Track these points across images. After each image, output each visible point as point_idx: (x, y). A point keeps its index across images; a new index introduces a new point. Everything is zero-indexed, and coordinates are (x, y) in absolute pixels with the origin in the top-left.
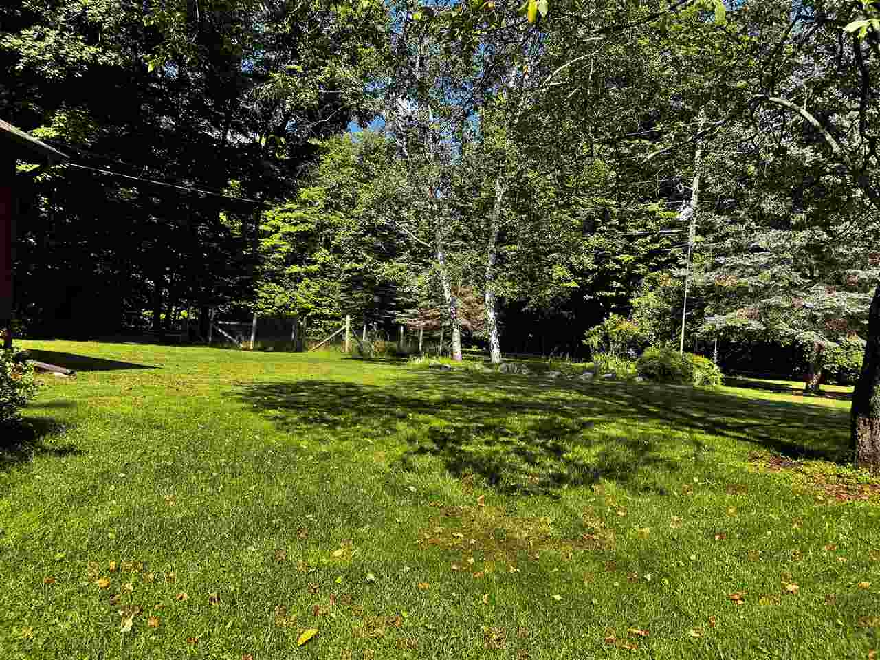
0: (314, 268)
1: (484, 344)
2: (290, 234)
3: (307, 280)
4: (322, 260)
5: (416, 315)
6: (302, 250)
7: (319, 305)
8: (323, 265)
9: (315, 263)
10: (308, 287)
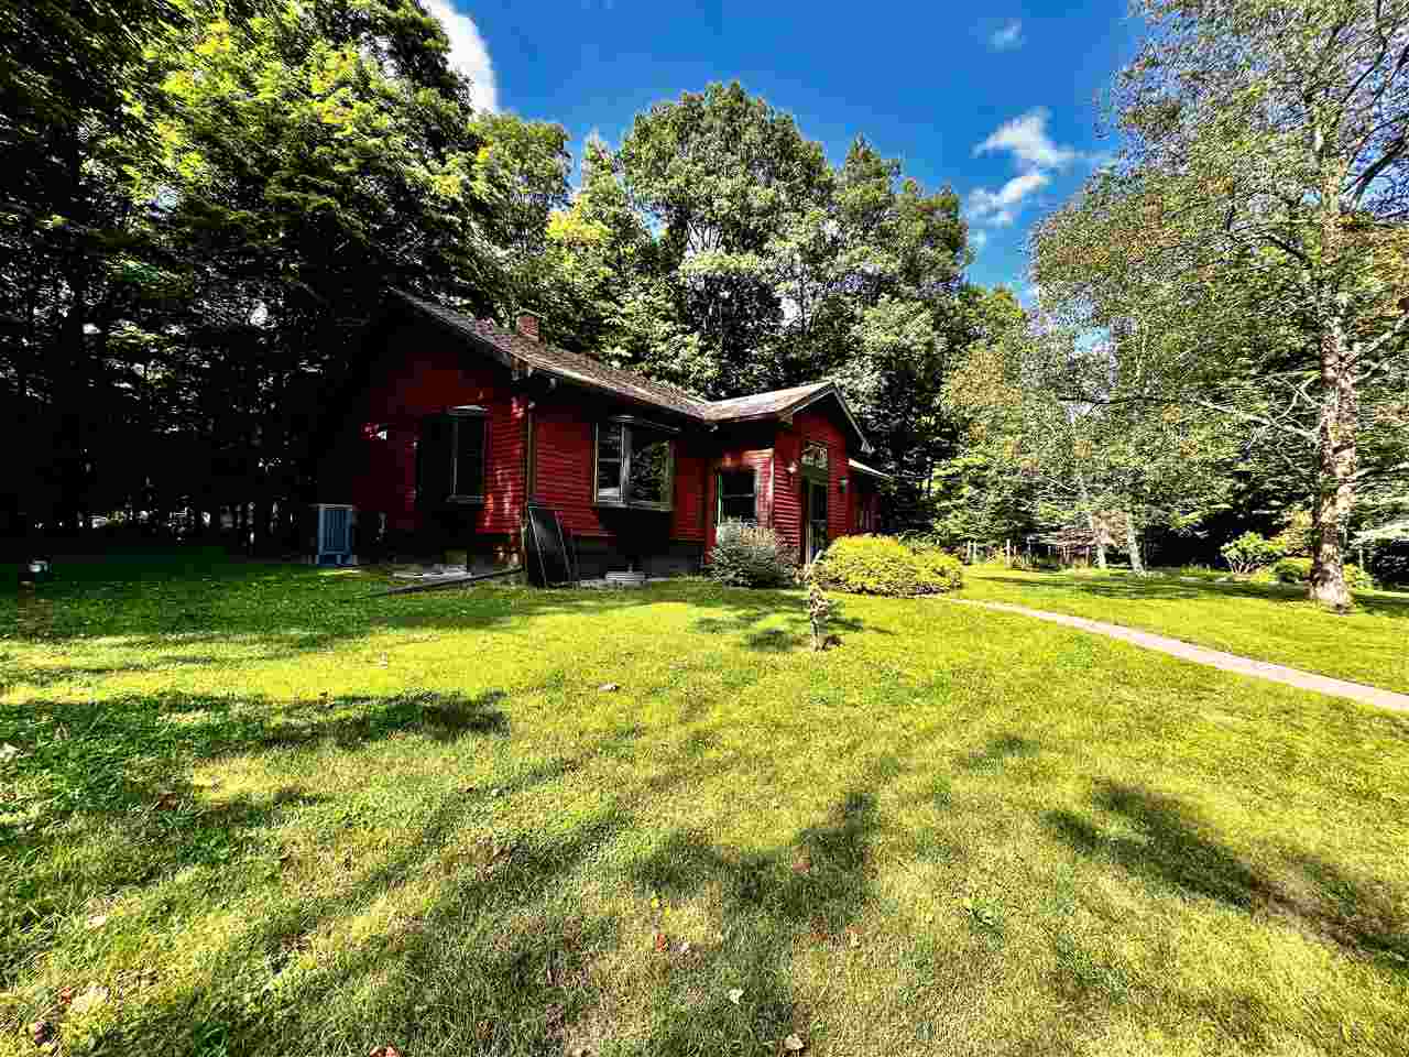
0: (961, 501)
1: (1126, 558)
2: (940, 477)
3: (955, 512)
4: (968, 495)
5: (1060, 537)
6: (949, 488)
7: (966, 531)
8: (969, 499)
9: (962, 496)
10: (956, 517)
